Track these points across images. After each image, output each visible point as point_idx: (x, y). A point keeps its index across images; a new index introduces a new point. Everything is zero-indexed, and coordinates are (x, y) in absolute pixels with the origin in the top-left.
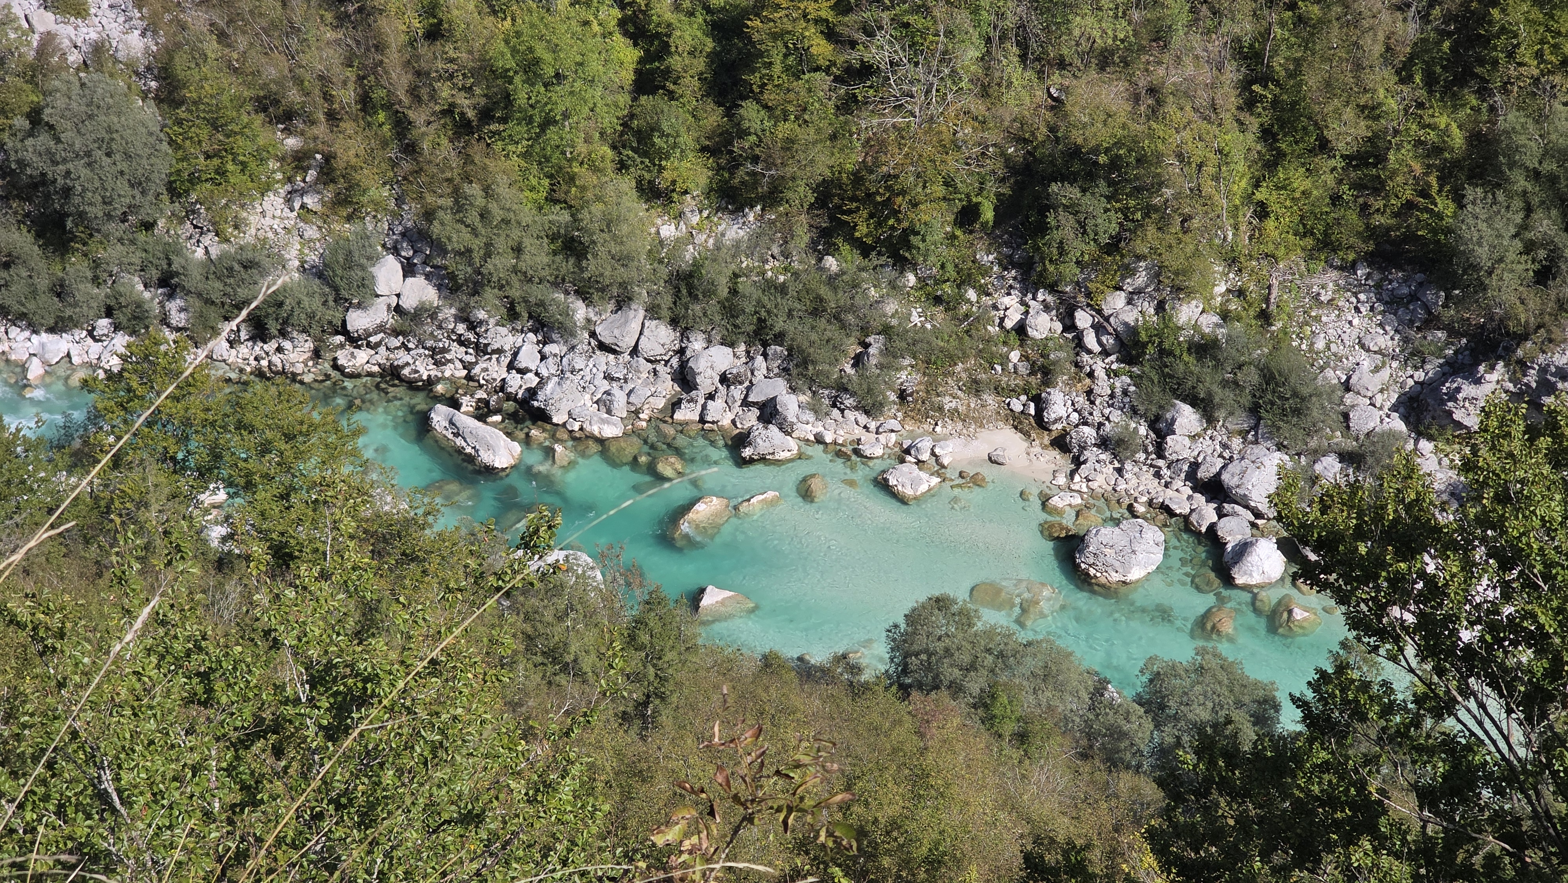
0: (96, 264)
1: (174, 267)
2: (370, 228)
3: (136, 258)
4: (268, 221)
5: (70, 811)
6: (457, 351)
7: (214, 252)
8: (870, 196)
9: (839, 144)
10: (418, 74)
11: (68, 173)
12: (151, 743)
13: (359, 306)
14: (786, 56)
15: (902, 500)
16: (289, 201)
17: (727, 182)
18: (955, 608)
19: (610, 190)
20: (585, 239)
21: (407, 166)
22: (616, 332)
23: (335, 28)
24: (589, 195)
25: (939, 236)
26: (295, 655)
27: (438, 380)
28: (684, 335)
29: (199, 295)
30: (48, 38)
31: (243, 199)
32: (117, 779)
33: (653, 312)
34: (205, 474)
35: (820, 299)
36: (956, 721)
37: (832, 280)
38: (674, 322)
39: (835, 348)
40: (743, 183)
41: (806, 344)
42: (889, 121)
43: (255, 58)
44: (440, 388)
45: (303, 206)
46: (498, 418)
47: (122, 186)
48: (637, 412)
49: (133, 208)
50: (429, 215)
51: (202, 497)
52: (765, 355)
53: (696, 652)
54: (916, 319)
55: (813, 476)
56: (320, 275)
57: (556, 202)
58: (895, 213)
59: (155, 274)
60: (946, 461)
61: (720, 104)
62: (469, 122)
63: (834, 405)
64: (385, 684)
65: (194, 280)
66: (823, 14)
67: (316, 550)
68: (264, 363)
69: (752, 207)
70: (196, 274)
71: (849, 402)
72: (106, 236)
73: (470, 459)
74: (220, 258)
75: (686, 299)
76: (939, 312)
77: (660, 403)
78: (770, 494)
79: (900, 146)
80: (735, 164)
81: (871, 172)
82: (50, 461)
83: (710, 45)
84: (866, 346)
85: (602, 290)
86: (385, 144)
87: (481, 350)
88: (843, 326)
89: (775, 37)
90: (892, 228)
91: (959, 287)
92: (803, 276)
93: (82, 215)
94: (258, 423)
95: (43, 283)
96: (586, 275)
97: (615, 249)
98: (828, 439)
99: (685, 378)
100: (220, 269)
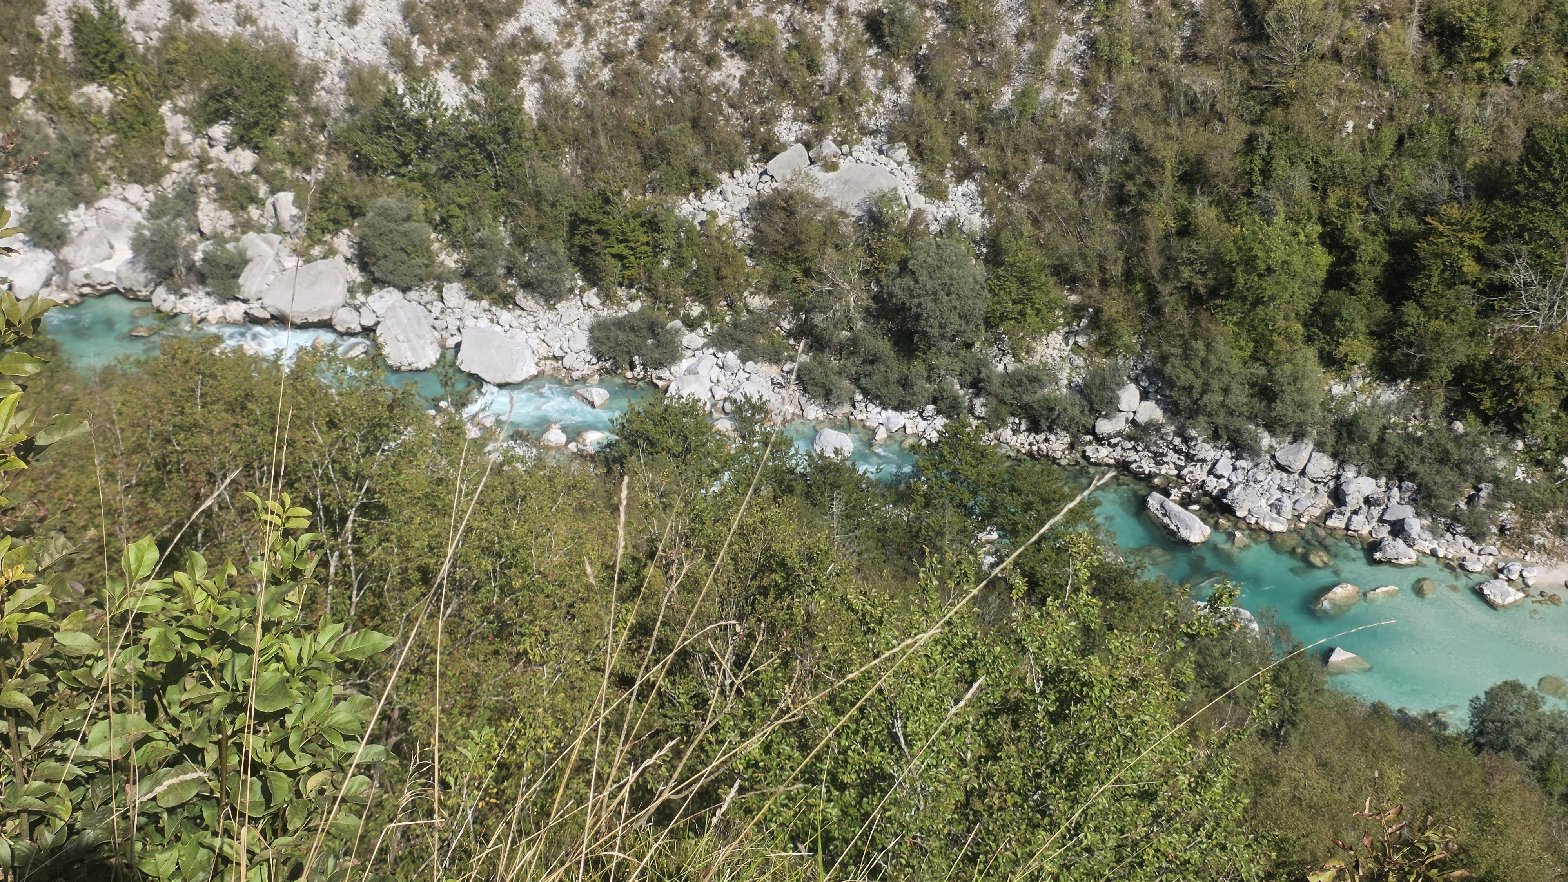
0: (931, 368)
1: (983, 375)
2: (1121, 362)
3: (958, 367)
4: (1049, 351)
5: (871, 743)
6: (1172, 457)
7: (1011, 368)
8: (1495, 380)
9: (1476, 339)
10: (1169, 259)
11: (920, 304)
12: (931, 705)
13: (1106, 416)
14: (1443, 271)
15: (1491, 605)
16: (1066, 338)
17: (1386, 359)
18: (1524, 693)
19: (1299, 355)
20: (1277, 389)
21: (1152, 323)
22: (1291, 458)
23: (1114, 222)
24: (1283, 358)
25: (1546, 415)
26: (1036, 659)
27: (1156, 475)
28: (1341, 465)
29: (996, 396)
30: (919, 213)
31: (1035, 333)
32: (905, 726)
33: (1320, 446)
34: (987, 518)
35: (1446, 452)
36: (1517, 778)
37: (1457, 439)
38: (1334, 456)
39: (1453, 488)
40: (1399, 361)
41: (1431, 484)
42: (1519, 326)
43: (1056, 238)
44: (1157, 481)
45: (1076, 343)
46: (1196, 507)
47: (954, 317)
48: (1299, 517)
49: (959, 333)
50: (1164, 359)
51: (980, 535)
52: (1400, 488)
53: (1322, 695)
54: (1520, 474)
55: (1425, 579)
56: (1081, 392)
57: (1257, 359)
58: (1514, 395)
59: (969, 379)
60: (1530, 582)
61: (1387, 301)
62: (1201, 296)
63: (1448, 530)
64: (1096, 689)
65: (995, 386)
66: (1476, 242)
67: (1055, 583)
68: (1035, 448)
69: (1403, 379)
70: (996, 382)
71: (1460, 529)
72: (940, 350)
73: (1173, 533)
74: (1014, 372)
75: (1345, 440)
76: (1539, 472)
77: (1317, 512)
78: (1391, 588)
79: (1524, 346)
80: (1394, 346)
81: (1499, 363)
82: (883, 496)
83: (1386, 257)
84: (1479, 490)
85: (1284, 427)
86: (1138, 306)
87: (1190, 458)
88: (1462, 473)
89: (1437, 256)
90: (1510, 406)
91: (1557, 455)
92: (1436, 434)
93: (925, 333)
94: (1025, 488)
95: (894, 376)
96: (1273, 414)
97: (1297, 398)
98: (1441, 553)
99: (1338, 496)
100: (1012, 380)
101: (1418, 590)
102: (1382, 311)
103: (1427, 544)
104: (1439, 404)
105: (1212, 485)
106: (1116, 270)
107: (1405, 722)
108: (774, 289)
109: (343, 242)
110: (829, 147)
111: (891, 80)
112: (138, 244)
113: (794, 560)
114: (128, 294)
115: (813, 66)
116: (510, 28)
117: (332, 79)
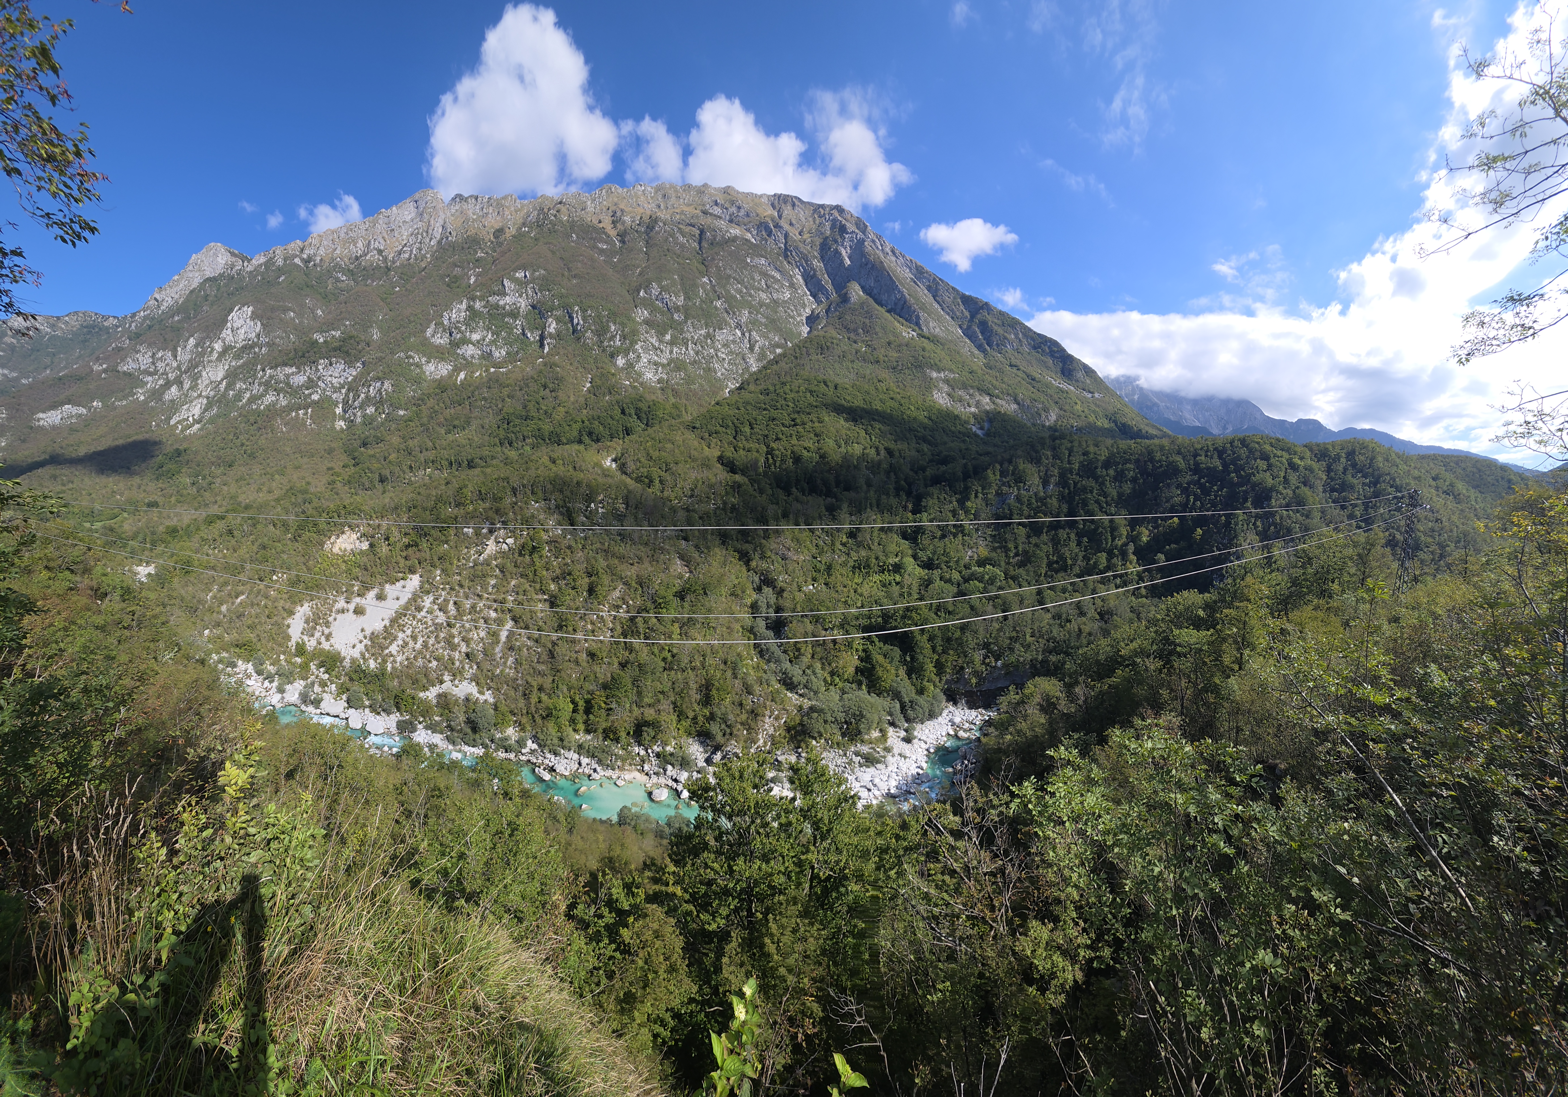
0: (481, 736)
1: (494, 738)
2: (527, 734)
3: (487, 736)
4: (509, 732)
6: (541, 757)
8: (612, 731)
9: (607, 722)
10: (537, 708)
11: (478, 720)
13: (524, 748)
14: (597, 706)
16: (513, 728)
17: (587, 728)
19: (568, 730)
20: (564, 738)
21: (533, 724)
22: (568, 755)
23: (523, 700)
24: (564, 730)
25: (624, 737)
28: (580, 756)
29: (497, 743)
30: (478, 698)
31: (506, 727)
33: (575, 752)
35: (604, 749)
36: (630, 831)
37: (606, 746)
38: (578, 753)
39: (607, 758)
40: (590, 728)
41: (601, 757)
42: (615, 717)
43: (510, 704)
44: (537, 764)
45: (516, 729)
47: (486, 723)
48: (571, 770)
49: (487, 727)
50: (537, 732)
52: (594, 760)
53: (581, 817)
54: (620, 752)
56: (518, 742)
57: (559, 731)
58: (616, 733)
59: (490, 739)
61: (586, 715)
62: (545, 717)
63: (606, 769)
66: (604, 699)
68: (507, 757)
69: (592, 733)
70: (497, 740)
71: (609, 768)
72: (483, 732)
74: (501, 737)
75: (580, 749)
76: (624, 751)
77: (576, 768)
79: (617, 722)
80: (589, 725)
81: (612, 726)
83: (585, 704)
84: (612, 758)
85: (566, 747)
86: (530, 720)
87: (545, 757)
88: (608, 754)
89: (596, 703)
90: (616, 736)
91: (628, 746)
92: (601, 745)
93: (479, 727)
96: (563, 745)
97: (568, 740)
98: (606, 775)
99: (580, 764)
100: (501, 739)
101: (601, 786)
102: (585, 717)
103: (602, 773)
104: (601, 738)
105: (551, 764)
106: (525, 712)
107: (601, 821)
108: (441, 715)
109: (344, 697)
110: (457, 682)
111: (471, 667)
112: (300, 694)
113: (442, 788)
114: (296, 706)
115: (453, 664)
116: (387, 651)
117: (348, 660)
